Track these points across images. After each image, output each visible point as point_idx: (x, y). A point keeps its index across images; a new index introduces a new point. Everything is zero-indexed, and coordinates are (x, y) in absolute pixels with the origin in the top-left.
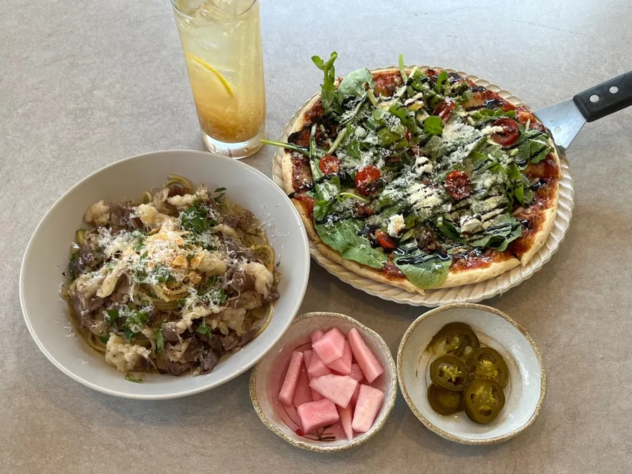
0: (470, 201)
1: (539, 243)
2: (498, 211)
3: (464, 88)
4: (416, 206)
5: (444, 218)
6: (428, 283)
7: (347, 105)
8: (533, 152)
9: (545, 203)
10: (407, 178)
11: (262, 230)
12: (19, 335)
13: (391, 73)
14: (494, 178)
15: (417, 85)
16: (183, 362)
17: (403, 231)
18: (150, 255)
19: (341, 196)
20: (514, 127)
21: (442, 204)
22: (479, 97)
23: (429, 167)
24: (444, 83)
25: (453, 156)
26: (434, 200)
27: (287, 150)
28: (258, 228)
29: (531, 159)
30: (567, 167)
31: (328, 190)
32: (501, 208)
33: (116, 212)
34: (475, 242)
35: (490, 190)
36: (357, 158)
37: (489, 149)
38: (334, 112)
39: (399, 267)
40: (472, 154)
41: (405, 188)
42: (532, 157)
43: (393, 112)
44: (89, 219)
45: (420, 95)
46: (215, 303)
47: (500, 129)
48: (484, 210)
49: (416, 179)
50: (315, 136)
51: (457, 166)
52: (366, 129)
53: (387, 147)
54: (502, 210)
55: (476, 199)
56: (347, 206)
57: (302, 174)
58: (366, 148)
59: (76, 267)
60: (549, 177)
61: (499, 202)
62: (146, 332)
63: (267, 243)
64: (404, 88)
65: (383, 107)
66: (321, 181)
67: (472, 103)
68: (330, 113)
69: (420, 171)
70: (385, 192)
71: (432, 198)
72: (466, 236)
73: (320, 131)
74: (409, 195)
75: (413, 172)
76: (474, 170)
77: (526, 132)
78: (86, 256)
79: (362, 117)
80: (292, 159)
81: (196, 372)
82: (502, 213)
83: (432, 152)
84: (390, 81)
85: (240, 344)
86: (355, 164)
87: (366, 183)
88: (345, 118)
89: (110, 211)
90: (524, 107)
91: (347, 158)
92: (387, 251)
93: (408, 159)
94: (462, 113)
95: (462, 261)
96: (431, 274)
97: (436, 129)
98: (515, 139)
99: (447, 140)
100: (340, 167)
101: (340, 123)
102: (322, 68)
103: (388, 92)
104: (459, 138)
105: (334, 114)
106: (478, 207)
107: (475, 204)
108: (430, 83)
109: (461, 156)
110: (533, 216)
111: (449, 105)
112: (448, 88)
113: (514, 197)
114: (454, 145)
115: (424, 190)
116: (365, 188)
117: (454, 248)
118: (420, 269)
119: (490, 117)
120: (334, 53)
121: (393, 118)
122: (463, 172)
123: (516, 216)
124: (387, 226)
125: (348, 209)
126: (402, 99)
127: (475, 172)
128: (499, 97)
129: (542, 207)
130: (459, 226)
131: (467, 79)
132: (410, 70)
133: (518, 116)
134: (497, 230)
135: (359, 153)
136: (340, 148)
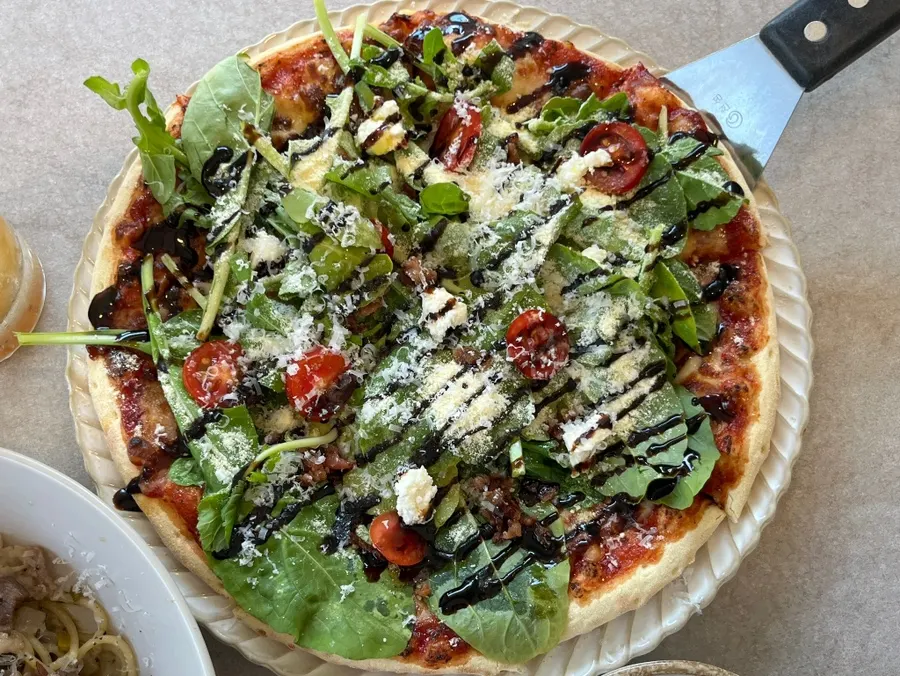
0: (573, 373)
1: (759, 452)
2: (645, 386)
3: (493, 59)
4: (449, 433)
5: (524, 441)
6: (526, 649)
8: (694, 203)
10: (413, 355)
11: (87, 592)
13: (303, 48)
14: (619, 309)
15: (378, 78)
17: (436, 502)
19: (260, 466)
20: (635, 145)
21: (510, 408)
22: (532, 69)
23: (459, 314)
24: (439, 58)
25: (509, 269)
26: (492, 402)
27: (94, 351)
28: (76, 590)
29: (690, 220)
30: (770, 209)
31: (222, 449)
32: (651, 376)
34: (609, 482)
35: (617, 338)
36: (273, 330)
37: (589, 230)
39: (448, 620)
40: (553, 252)
41: (413, 387)
42: (693, 214)
43: (339, 188)
45: (390, 107)
47: (601, 156)
48: (612, 391)
49: (434, 351)
50: (156, 286)
51: (526, 296)
52: (281, 237)
53: (343, 287)
54: (652, 381)
55: (586, 366)
56: (283, 477)
57: (147, 411)
58: (296, 301)
60: (741, 256)
61: (642, 364)
63: (109, 631)
64: (347, 94)
65: (306, 174)
67: (519, 88)
68: (176, 216)
69: (439, 328)
70: (368, 412)
71: (481, 403)
72: (586, 471)
73: (165, 269)
74: (426, 404)
75: (422, 331)
76: (565, 290)
77: (666, 149)
79: (263, 202)
80: (110, 376)
82: (654, 389)
83: (453, 260)
84: (307, 74)
86: (276, 352)
87: (314, 398)
88: (219, 223)
90: (642, 68)
91: (253, 335)
92: (407, 576)
93: (403, 298)
94: (502, 126)
95: (592, 554)
96: (526, 624)
97: (451, 205)
98: (643, 171)
99: (483, 228)
100: (238, 368)
101: (210, 236)
102: (121, 105)
103: (311, 107)
104: (512, 214)
105: (190, 213)
106: (596, 385)
107: (587, 380)
108: (407, 61)
109: (528, 266)
110: (730, 380)
111: (467, 121)
112: (453, 67)
113: (677, 340)
114: (506, 238)
115: (461, 380)
116: (317, 410)
117: (565, 514)
118: (499, 614)
119: (572, 122)
120: (140, 64)
121: (341, 209)
122: (543, 310)
123: (689, 384)
124: (395, 498)
125: (288, 486)
126: (350, 128)
127: (569, 296)
128: (578, 53)
129: (745, 350)
130: (561, 447)
131: (494, 28)
132: (349, 27)
133: (635, 101)
134: (653, 440)
135: (277, 323)
136: (227, 309)
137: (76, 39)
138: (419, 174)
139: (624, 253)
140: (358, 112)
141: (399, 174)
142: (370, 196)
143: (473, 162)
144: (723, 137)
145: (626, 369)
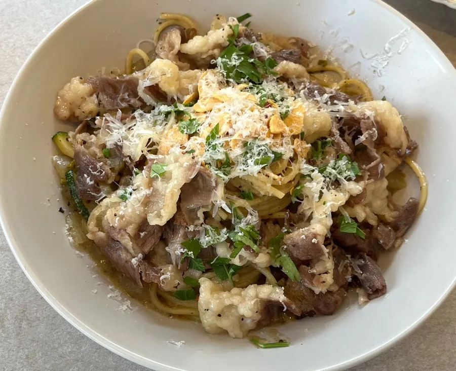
11: (332, 59)
12: (18, 335)
16: (335, 288)
18: (224, 128)
33: (103, 90)
44: (64, 112)
46: (349, 180)
59: (84, 192)
62: (262, 260)
78: (95, 169)
85: (400, 234)
89: (95, 91)
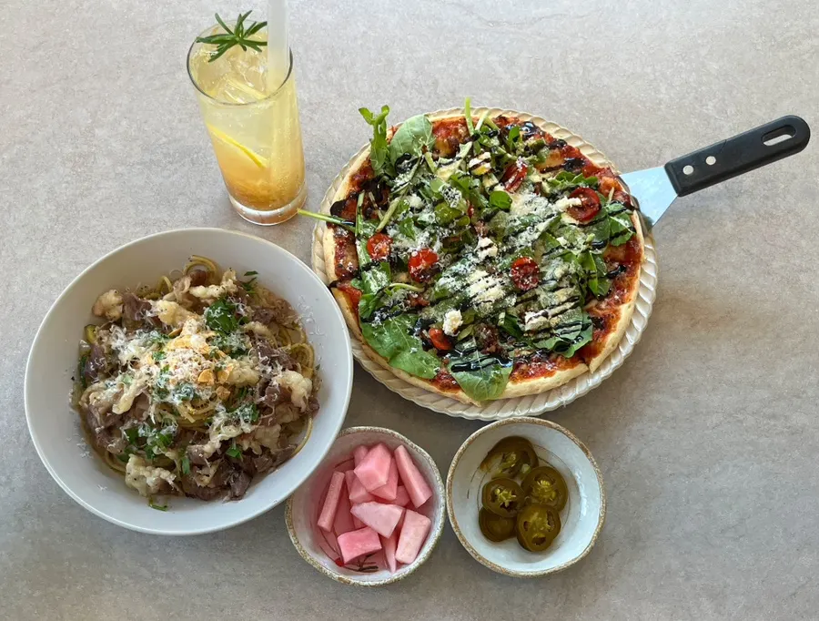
0: (538, 292)
1: (611, 346)
2: (568, 305)
3: (540, 146)
4: (475, 299)
5: (507, 314)
6: (484, 395)
7: (402, 166)
8: (614, 232)
9: (623, 295)
10: (467, 263)
11: (300, 324)
12: (25, 446)
13: (455, 120)
14: (565, 267)
15: (485, 141)
16: (212, 486)
17: (461, 328)
18: (171, 369)
19: (391, 288)
20: (594, 200)
21: (505, 297)
22: (557, 156)
23: (493, 251)
24: (516, 139)
25: (521, 238)
26: (497, 292)
27: (329, 225)
28: (296, 322)
29: (611, 240)
30: (651, 247)
31: (376, 278)
32: (572, 302)
33: (130, 303)
34: (540, 342)
35: (561, 280)
36: (410, 236)
37: (562, 230)
38: (385, 174)
39: (454, 374)
40: (543, 236)
41: (465, 276)
42: (612, 238)
43: (455, 182)
44: (98, 312)
45: (487, 155)
46: (246, 421)
47: (577, 201)
48: (553, 304)
49: (478, 264)
50: (363, 205)
51: (525, 251)
52: (422, 198)
53: (446, 225)
54: (572, 304)
55: (544, 290)
56: (398, 298)
57: (347, 256)
58: (422, 226)
59: (87, 373)
60: (629, 262)
61: (569, 295)
62: (170, 454)
63: (305, 342)
64: (469, 144)
65: (442, 173)
66: (368, 268)
67: (548, 163)
68: (380, 177)
69: (482, 255)
70: (442, 281)
71: (492, 291)
72: (531, 335)
73: (369, 199)
74: (468, 285)
75: (475, 255)
76: (544, 254)
77: (608, 206)
78: (98, 361)
79: (419, 182)
80: (334, 237)
81: (226, 498)
82: (572, 308)
83: (497, 229)
84: (453, 132)
85: (275, 464)
86: (408, 245)
87: (420, 270)
88: (398, 185)
89: (122, 303)
90: (609, 169)
91: (399, 237)
92: (441, 354)
93: (470, 238)
94: (536, 178)
95: (524, 367)
96: (487, 384)
97: (502, 203)
98: (595, 213)
99: (516, 217)
100: (390, 249)
101: (392, 190)
102: (371, 123)
103: (451, 147)
104: (529, 215)
105: (386, 177)
106: (547, 299)
107: (543, 296)
108: (501, 138)
109: (530, 238)
110: (607, 312)
111: (520, 170)
112: (520, 145)
113: (588, 288)
114: (523, 224)
115: (486, 279)
116: (419, 276)
117: (516, 350)
118: (476, 377)
119: (567, 184)
120: (386, 107)
121: (454, 190)
122: (531, 258)
123: (589, 311)
124: (443, 323)
125: (399, 302)
126: (466, 160)
127: (545, 257)
128: (581, 154)
129: (618, 301)
130: (523, 322)
131: (544, 133)
132: (477, 116)
133: (600, 182)
134: (565, 329)
135: (413, 233)
136: (391, 223)
137: (346, 88)
138: (492, 188)
139: (575, 244)
140: (472, 154)
141: (483, 186)
142: (467, 190)
143: (517, 189)
144: (638, 210)
145: (561, 295)
